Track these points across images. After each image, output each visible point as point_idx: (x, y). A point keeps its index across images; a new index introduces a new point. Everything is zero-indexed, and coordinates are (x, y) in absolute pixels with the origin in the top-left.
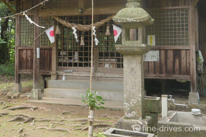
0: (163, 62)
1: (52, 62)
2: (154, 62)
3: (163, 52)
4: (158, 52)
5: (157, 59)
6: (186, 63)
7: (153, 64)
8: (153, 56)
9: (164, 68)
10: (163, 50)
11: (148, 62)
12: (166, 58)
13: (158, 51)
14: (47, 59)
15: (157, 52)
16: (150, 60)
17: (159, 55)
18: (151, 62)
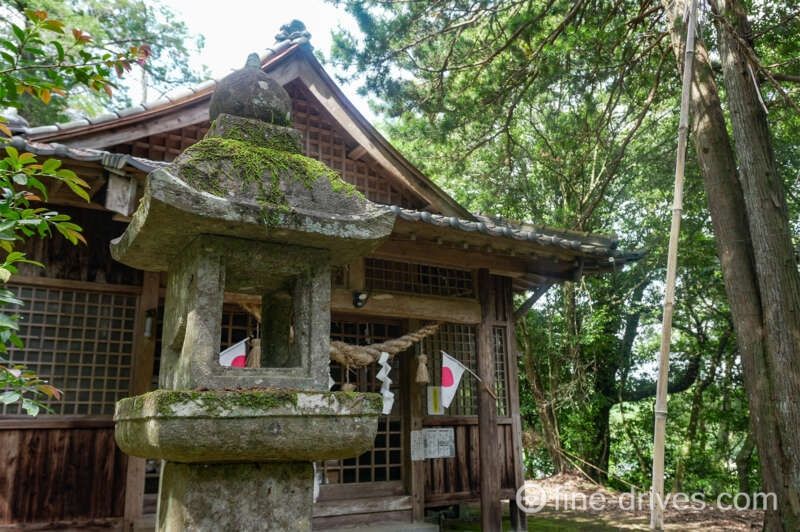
0: (462, 459)
1: (130, 477)
2: (445, 460)
3: (461, 431)
4: (450, 431)
5: (451, 452)
6: (506, 457)
7: (441, 465)
8: (441, 443)
9: (465, 473)
10: (462, 425)
11: (432, 460)
12: (469, 448)
13: (452, 430)
14: (103, 467)
15: (448, 433)
16: (435, 455)
17: (453, 438)
18: (438, 460)
